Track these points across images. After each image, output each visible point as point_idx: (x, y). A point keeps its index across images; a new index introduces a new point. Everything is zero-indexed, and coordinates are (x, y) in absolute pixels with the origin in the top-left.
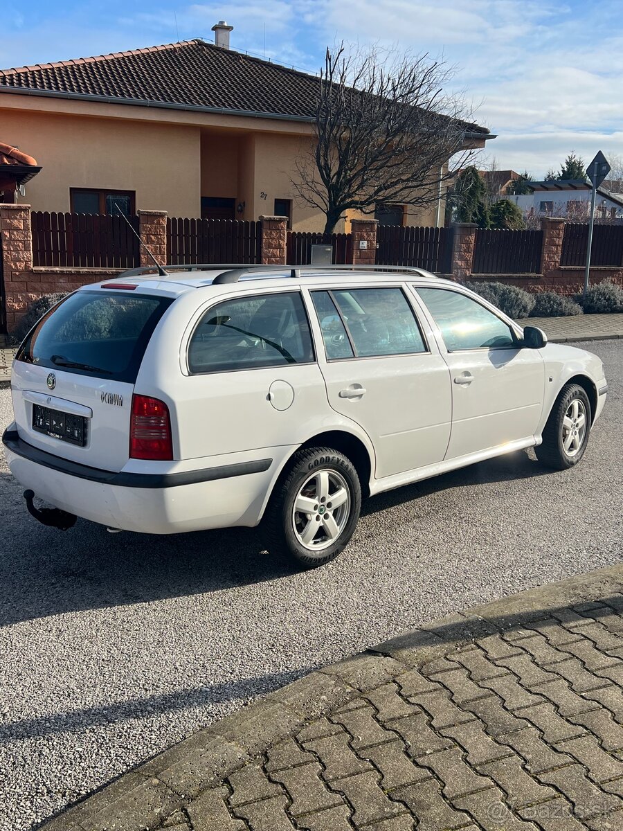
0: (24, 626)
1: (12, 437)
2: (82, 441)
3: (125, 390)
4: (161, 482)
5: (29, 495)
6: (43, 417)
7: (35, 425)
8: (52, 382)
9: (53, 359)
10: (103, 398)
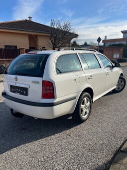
0: (15, 150)
1: (4, 94)
2: (26, 94)
3: (40, 80)
4: (52, 105)
5: (12, 110)
6: (13, 88)
7: (11, 91)
8: (16, 79)
9: (16, 73)
10: (33, 82)
